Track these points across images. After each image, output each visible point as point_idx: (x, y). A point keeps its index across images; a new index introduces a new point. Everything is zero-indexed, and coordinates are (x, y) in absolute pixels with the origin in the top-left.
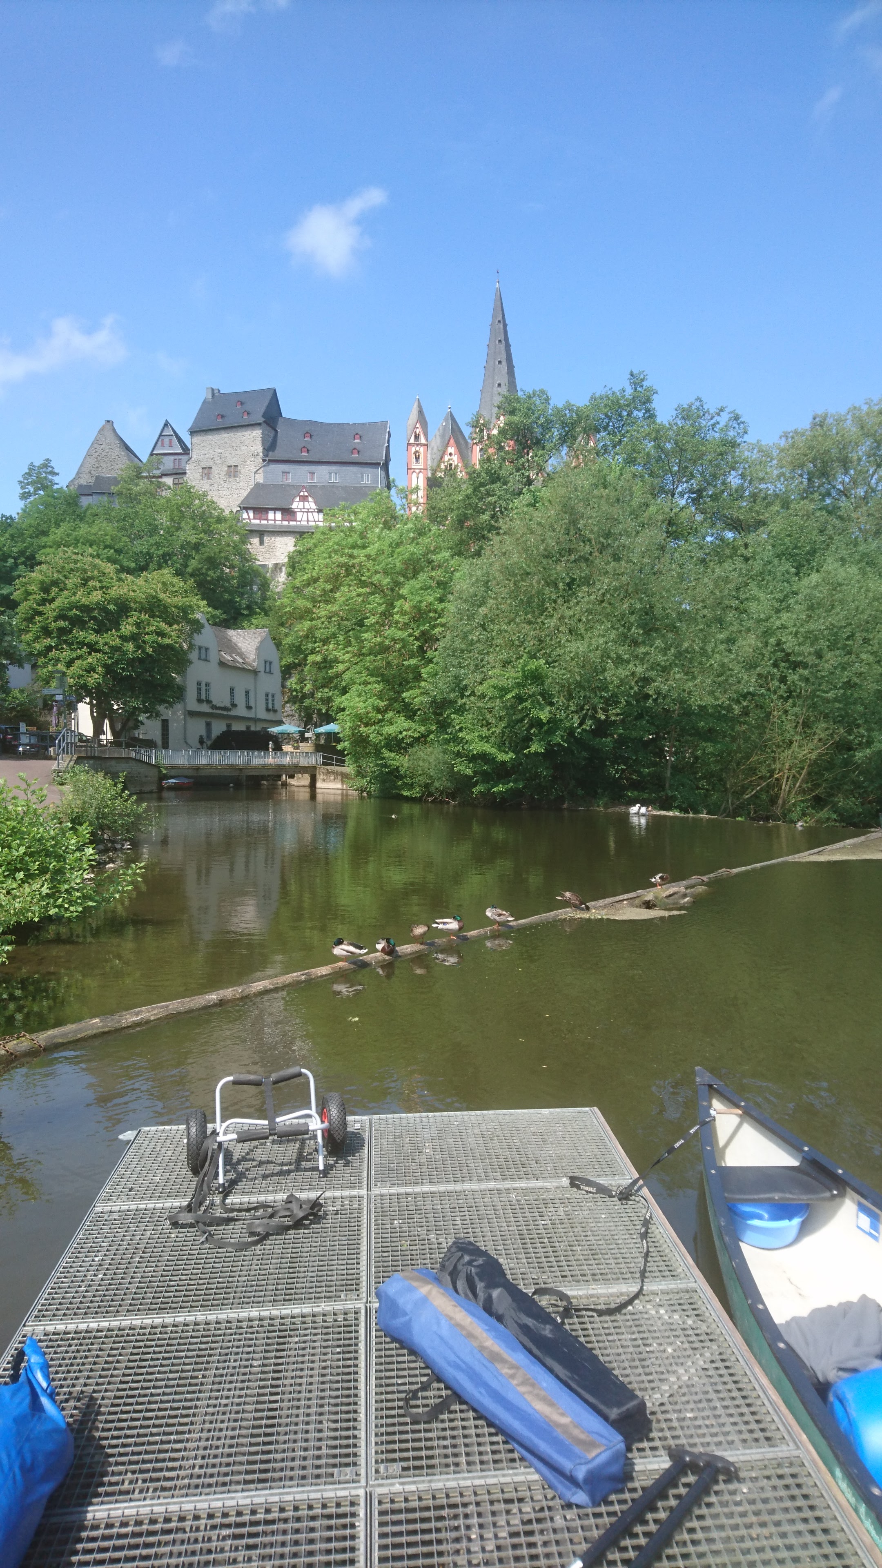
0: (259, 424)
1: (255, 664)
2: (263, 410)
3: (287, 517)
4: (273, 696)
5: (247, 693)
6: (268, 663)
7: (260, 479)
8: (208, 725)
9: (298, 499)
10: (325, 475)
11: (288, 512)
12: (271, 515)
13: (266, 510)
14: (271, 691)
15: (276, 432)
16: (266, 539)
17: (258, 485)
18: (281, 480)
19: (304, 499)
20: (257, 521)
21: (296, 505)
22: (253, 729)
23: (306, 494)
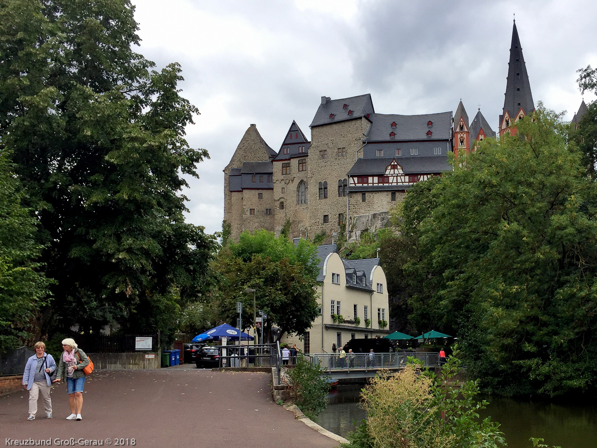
2: (363, 109)
3: (382, 181)
4: (383, 311)
5: (366, 309)
6: (379, 285)
7: (361, 155)
8: (339, 335)
9: (390, 168)
10: (407, 150)
11: (382, 177)
12: (370, 179)
13: (367, 176)
14: (382, 308)
15: (372, 123)
16: (367, 196)
17: (360, 160)
18: (376, 155)
19: (394, 167)
20: (361, 184)
21: (389, 172)
23: (396, 163)
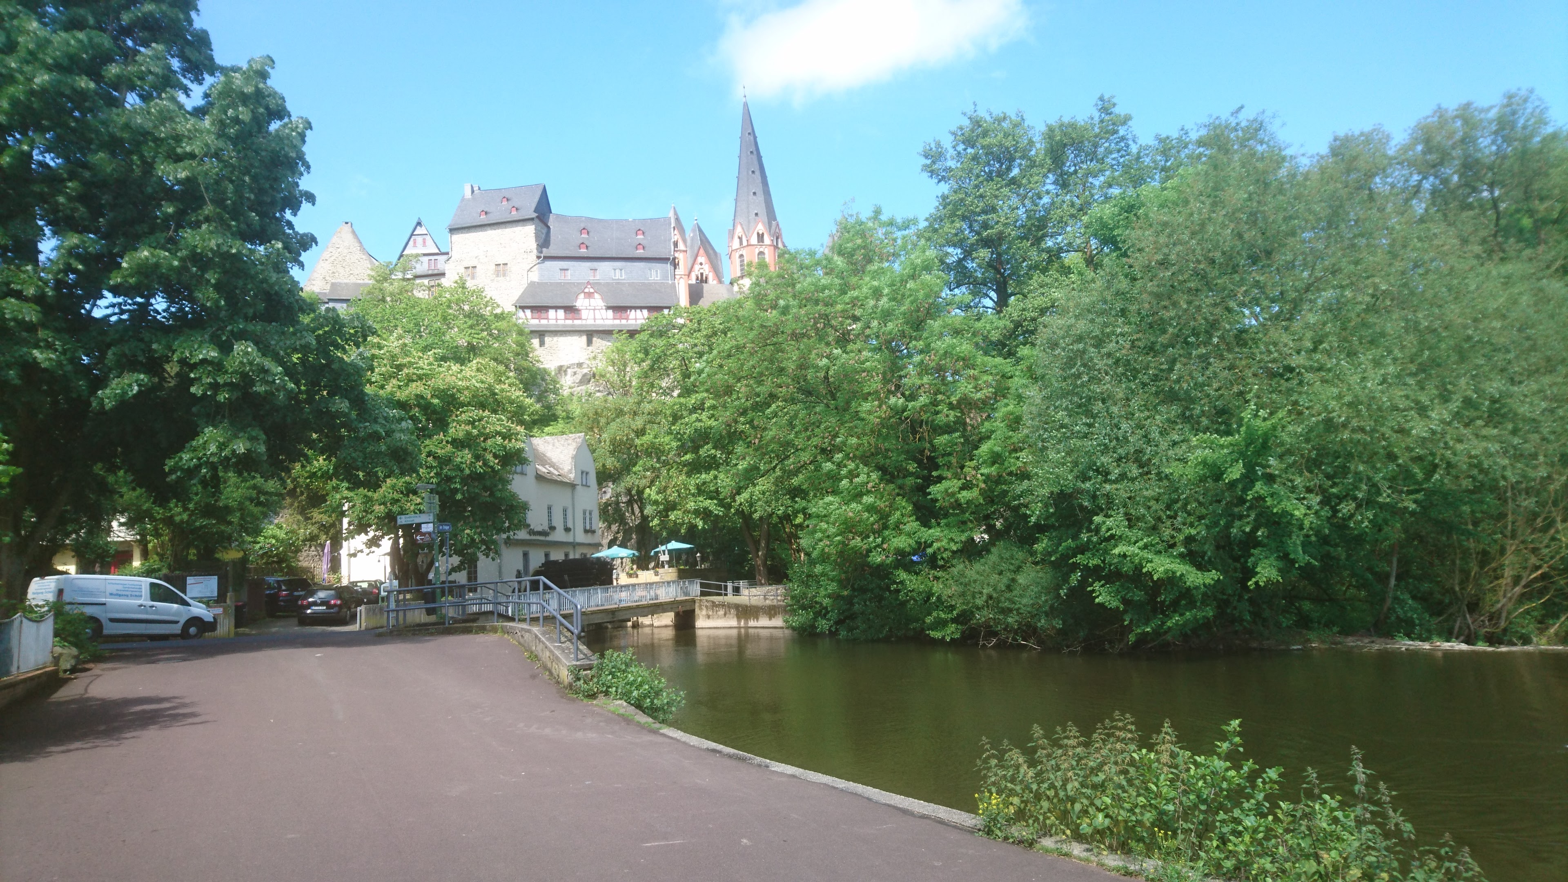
0: (532, 219)
1: (572, 476)
2: (534, 206)
3: (570, 316)
4: (590, 514)
5: (565, 511)
6: (584, 473)
7: (535, 277)
8: (526, 555)
9: (582, 295)
10: (607, 271)
11: (571, 310)
12: (552, 312)
13: (546, 308)
14: (589, 508)
15: (549, 228)
16: (547, 339)
17: (532, 285)
18: (558, 277)
19: (589, 295)
20: (536, 322)
21: (581, 302)
22: (571, 557)
23: (592, 290)
